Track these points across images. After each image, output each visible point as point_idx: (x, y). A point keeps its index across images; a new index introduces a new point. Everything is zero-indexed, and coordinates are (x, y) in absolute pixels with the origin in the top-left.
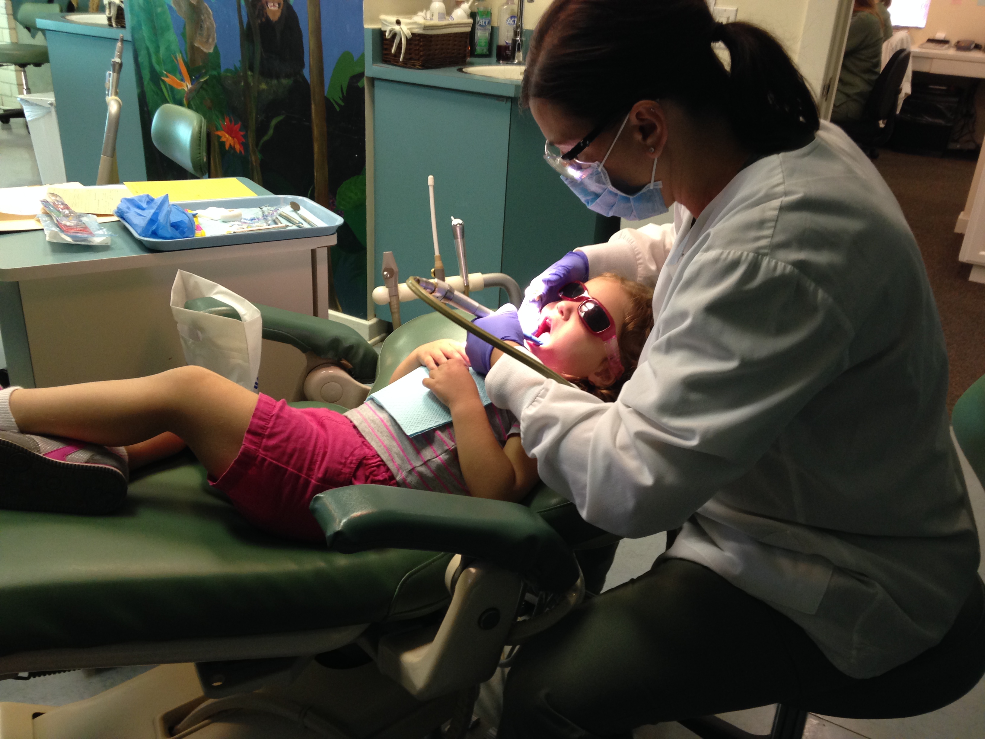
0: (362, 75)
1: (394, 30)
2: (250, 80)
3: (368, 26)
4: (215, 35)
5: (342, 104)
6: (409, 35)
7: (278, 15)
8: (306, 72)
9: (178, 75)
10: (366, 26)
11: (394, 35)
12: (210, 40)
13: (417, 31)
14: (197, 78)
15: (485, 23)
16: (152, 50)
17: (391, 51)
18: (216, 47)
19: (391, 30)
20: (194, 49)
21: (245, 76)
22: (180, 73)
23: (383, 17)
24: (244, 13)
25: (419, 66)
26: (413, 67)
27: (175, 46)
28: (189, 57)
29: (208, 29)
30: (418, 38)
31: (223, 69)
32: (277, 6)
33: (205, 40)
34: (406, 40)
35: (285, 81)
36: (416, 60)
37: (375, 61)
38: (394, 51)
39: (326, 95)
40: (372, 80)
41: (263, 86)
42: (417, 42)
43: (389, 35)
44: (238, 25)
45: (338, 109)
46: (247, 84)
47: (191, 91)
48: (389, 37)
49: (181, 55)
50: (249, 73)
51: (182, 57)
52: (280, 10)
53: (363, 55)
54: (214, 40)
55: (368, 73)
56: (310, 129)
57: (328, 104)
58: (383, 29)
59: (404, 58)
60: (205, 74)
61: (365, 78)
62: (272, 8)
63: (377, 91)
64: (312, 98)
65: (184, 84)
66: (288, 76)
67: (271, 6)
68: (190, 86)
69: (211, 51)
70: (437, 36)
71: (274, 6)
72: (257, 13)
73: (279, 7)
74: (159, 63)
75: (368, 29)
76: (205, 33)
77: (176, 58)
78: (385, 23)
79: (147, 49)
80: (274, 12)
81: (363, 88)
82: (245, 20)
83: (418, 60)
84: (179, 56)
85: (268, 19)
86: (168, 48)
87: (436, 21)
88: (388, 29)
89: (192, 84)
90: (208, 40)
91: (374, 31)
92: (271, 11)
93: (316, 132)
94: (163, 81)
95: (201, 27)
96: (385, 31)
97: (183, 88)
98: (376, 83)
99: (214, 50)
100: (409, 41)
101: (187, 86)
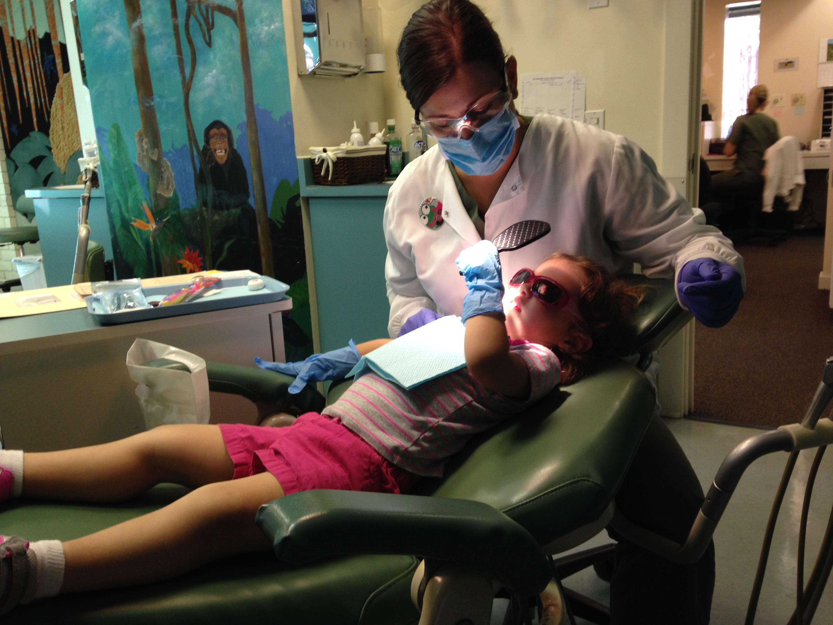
0: (298, 196)
1: (322, 157)
2: (205, 213)
3: (300, 157)
4: (174, 182)
5: (283, 222)
6: (335, 160)
7: (225, 158)
8: (251, 201)
9: (144, 218)
10: (298, 157)
11: (323, 161)
12: (170, 187)
13: (341, 155)
14: (161, 219)
15: (397, 149)
16: (122, 202)
17: (321, 174)
18: (175, 191)
19: (319, 157)
20: (157, 196)
21: (201, 213)
22: (146, 217)
23: (312, 148)
24: (197, 161)
25: (345, 182)
26: (340, 184)
27: (141, 197)
28: (153, 202)
29: (168, 178)
30: (342, 161)
31: (182, 208)
32: (224, 151)
33: (166, 187)
34: (332, 163)
35: (233, 211)
36: (342, 178)
37: (308, 184)
38: (323, 173)
39: (269, 216)
40: (307, 200)
41: (216, 217)
42: (342, 164)
43: (318, 161)
44: (192, 171)
45: (280, 226)
46: (203, 218)
47: (155, 230)
48: (318, 163)
49: (146, 202)
50: (204, 209)
51: (147, 203)
52: (227, 155)
53: (297, 181)
54: (173, 186)
55: (303, 194)
56: (257, 247)
57: (271, 223)
58: (313, 158)
59: (332, 178)
60: (167, 215)
61: (301, 199)
62: (220, 154)
63: (312, 207)
64: (258, 221)
65: (150, 225)
66: (236, 207)
67: (219, 153)
68: (154, 226)
69: (171, 195)
70: (358, 158)
71: (221, 152)
72: (207, 159)
73: (225, 152)
74: (128, 211)
75: (300, 159)
76: (165, 182)
77: (142, 205)
78: (314, 152)
79: (118, 201)
80: (221, 157)
81: (300, 207)
82: (198, 166)
83: (344, 178)
84: (145, 204)
85: (217, 163)
86: (136, 199)
87: (356, 147)
88: (317, 157)
89: (156, 225)
90: (168, 188)
91: (305, 160)
92: (219, 156)
93: (263, 248)
94: (133, 226)
95: (162, 177)
96: (315, 159)
97: (149, 228)
98: (311, 201)
99: (173, 194)
100: (334, 164)
101: (152, 227)
